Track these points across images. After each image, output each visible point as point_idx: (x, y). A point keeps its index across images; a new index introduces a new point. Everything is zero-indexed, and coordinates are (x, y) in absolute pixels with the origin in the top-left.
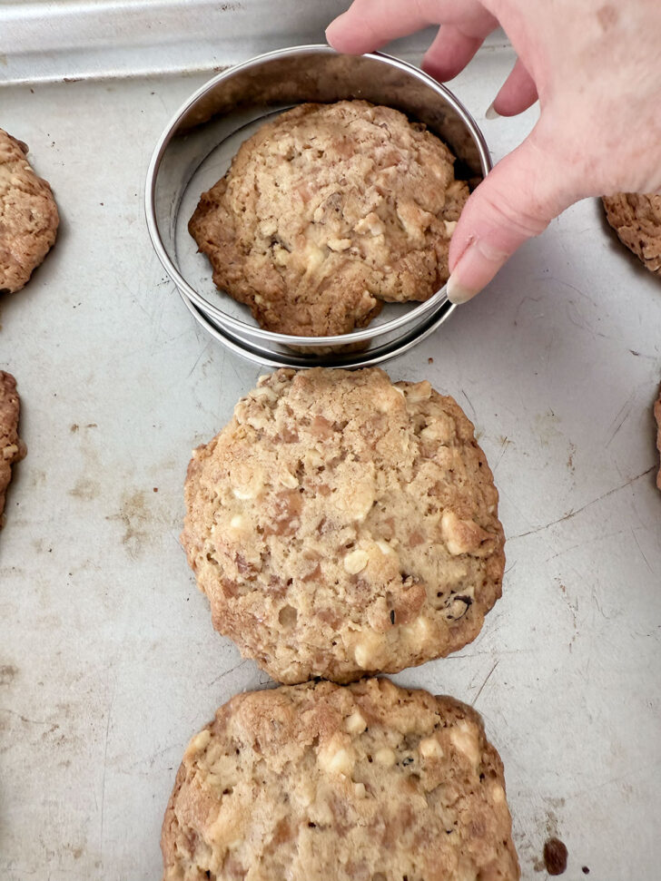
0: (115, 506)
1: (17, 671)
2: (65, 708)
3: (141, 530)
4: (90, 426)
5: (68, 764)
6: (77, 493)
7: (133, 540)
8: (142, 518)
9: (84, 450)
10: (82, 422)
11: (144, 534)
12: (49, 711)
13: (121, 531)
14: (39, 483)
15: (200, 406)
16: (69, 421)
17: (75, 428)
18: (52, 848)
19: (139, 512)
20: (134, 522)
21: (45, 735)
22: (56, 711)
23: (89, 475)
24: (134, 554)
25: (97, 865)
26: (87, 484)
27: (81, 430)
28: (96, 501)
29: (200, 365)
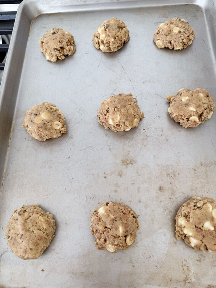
0: (124, 167)
1: (160, 186)
2: (168, 175)
3: (130, 161)
4: (105, 174)
5: (178, 173)
6: (121, 176)
7: (132, 162)
8: (127, 160)
9: (111, 175)
10: (104, 176)
11: (131, 160)
12: (168, 178)
13: (130, 165)
14: (118, 185)
15: (102, 149)
16: (103, 179)
17: (105, 177)
18: (194, 175)
19: (126, 161)
20: (128, 162)
21: (173, 179)
22: (168, 177)
23: (117, 173)
24: (135, 162)
25: (197, 166)
26: (119, 173)
27: (106, 176)
28: (123, 171)
29: (92, 149)
